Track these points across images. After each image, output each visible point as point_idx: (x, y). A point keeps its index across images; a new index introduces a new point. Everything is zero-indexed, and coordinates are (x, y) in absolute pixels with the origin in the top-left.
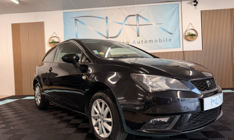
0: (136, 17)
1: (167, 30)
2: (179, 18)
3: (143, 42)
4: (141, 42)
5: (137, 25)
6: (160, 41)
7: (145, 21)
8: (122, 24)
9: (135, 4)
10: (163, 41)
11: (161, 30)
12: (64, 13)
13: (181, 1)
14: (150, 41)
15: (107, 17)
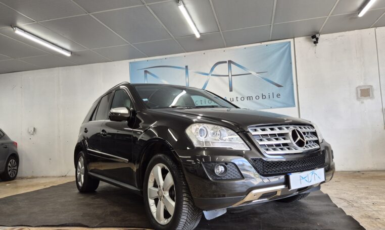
0: (227, 65)
1: (273, 81)
2: (291, 63)
3: (239, 99)
4: (235, 99)
5: (228, 76)
6: (264, 97)
7: (241, 69)
8: (207, 74)
9: (225, 47)
10: (267, 97)
11: (265, 81)
12: (130, 63)
13: (294, 38)
14: (249, 98)
15: (187, 67)
